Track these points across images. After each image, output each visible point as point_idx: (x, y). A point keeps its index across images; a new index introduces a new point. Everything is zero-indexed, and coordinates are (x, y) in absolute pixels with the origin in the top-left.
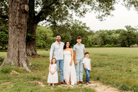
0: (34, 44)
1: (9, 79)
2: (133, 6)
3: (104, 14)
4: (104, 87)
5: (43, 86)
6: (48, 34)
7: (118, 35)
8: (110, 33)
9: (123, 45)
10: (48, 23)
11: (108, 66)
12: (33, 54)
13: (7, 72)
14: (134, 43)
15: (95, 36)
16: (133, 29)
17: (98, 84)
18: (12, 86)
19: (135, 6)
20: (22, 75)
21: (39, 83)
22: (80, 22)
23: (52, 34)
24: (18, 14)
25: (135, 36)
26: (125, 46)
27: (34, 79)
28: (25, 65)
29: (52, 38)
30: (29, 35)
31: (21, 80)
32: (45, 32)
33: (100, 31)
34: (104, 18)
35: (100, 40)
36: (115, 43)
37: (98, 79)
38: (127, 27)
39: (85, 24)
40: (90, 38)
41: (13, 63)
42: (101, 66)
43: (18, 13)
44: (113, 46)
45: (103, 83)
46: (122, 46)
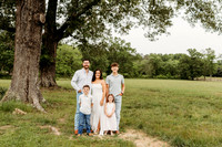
0: (52, 70)
1: (9, 121)
2: (199, 21)
3: (156, 30)
4: (148, 140)
5: (58, 134)
6: (75, 57)
7: (177, 62)
8: (165, 58)
9: (184, 77)
10: (75, 41)
11: (158, 108)
12: (51, 85)
13: (8, 110)
14: (199, 74)
15: (142, 63)
16: (199, 54)
17: (140, 134)
18: (13, 131)
19: (202, 21)
20: (30, 115)
21: (53, 128)
22: (123, 42)
23: (81, 57)
24: (29, 27)
25: (202, 65)
26: (187, 79)
27: (47, 122)
28: (36, 101)
29: (80, 63)
30: (46, 56)
31: (27, 123)
32: (70, 54)
33: (151, 55)
34: (156, 37)
35: (150, 68)
36: (171, 73)
37: (141, 127)
38: (190, 51)
39: (128, 44)
40: (136, 64)
41: (18, 98)
42: (147, 107)
43: (29, 25)
44: (169, 78)
45: (148, 134)
46: (182, 78)
